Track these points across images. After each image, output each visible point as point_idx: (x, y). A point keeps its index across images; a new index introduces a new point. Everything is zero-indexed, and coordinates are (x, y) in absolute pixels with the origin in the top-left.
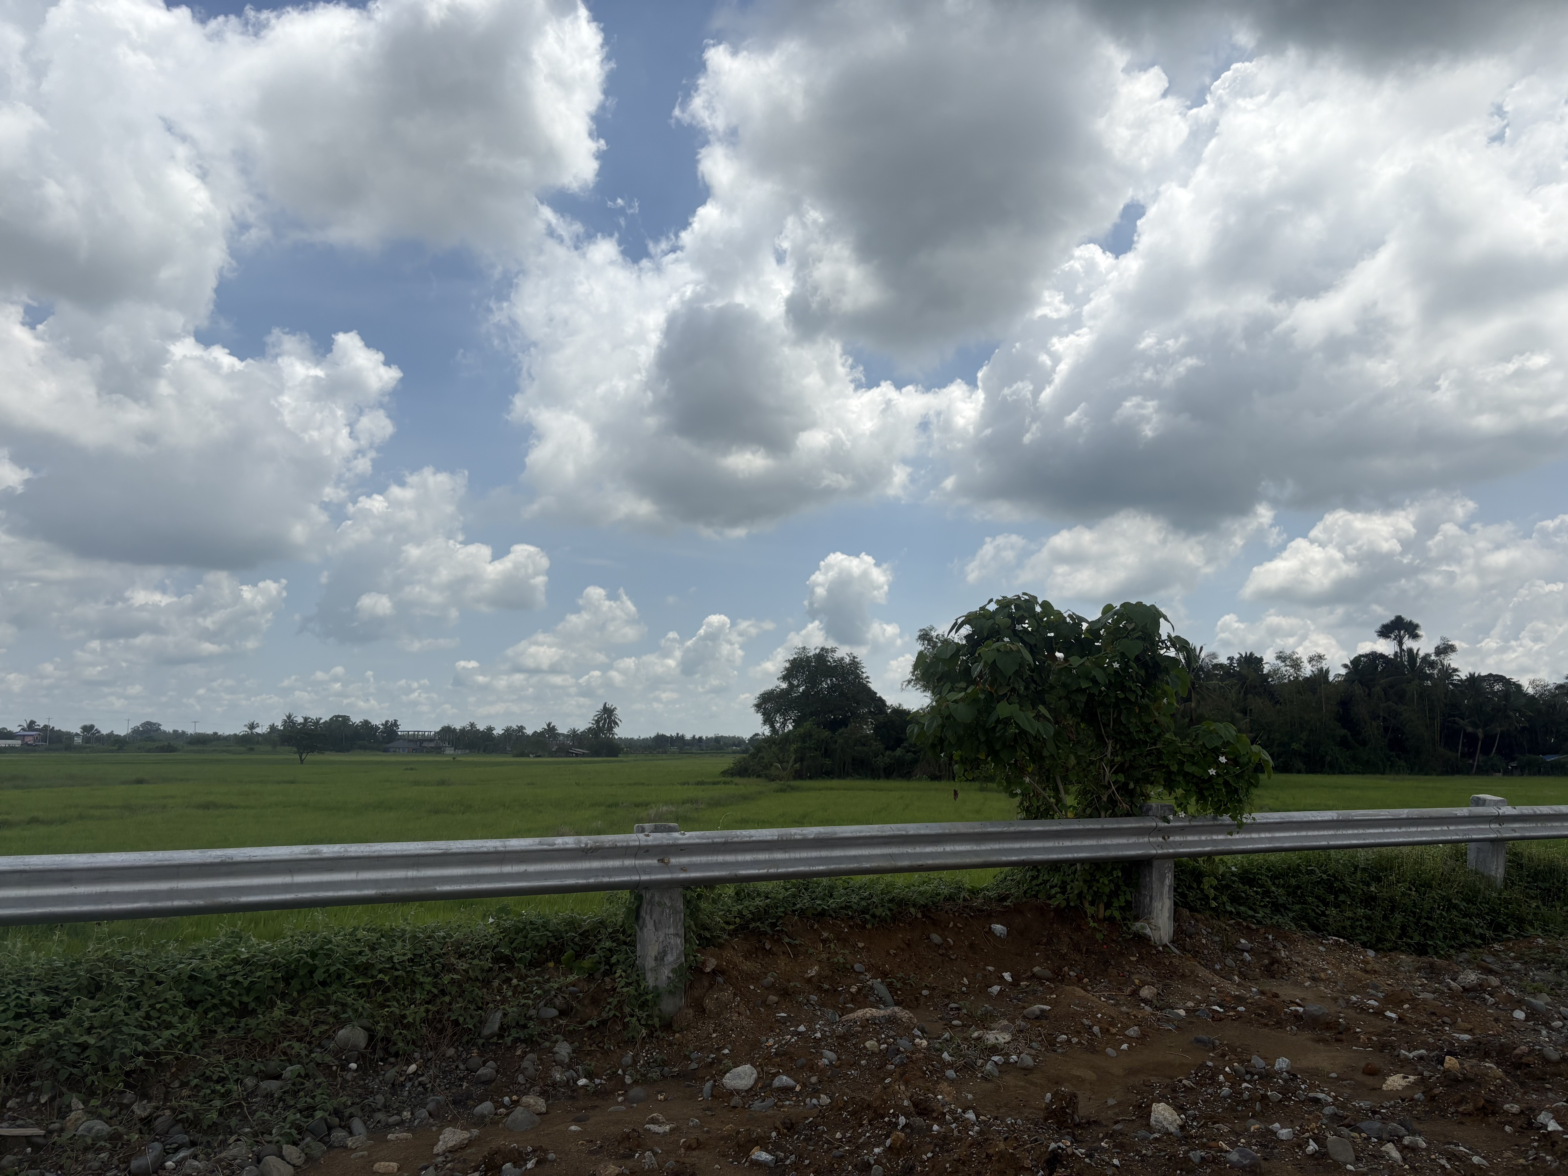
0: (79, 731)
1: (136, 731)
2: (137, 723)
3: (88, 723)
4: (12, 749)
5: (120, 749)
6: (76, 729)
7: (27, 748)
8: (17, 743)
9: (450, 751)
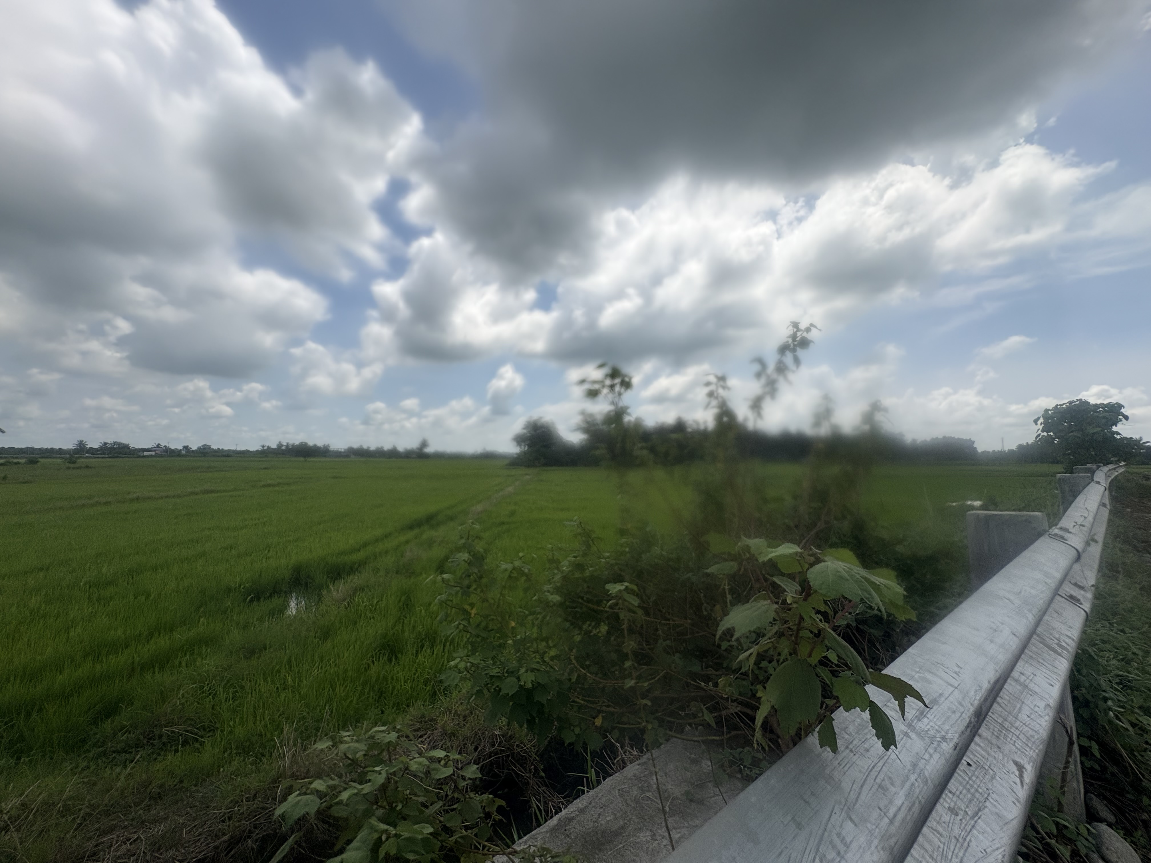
0: (181, 448)
1: (199, 448)
2: (200, 445)
3: (186, 445)
4: (151, 456)
5: (205, 456)
6: (180, 447)
7: (156, 456)
8: (153, 453)
9: (353, 456)
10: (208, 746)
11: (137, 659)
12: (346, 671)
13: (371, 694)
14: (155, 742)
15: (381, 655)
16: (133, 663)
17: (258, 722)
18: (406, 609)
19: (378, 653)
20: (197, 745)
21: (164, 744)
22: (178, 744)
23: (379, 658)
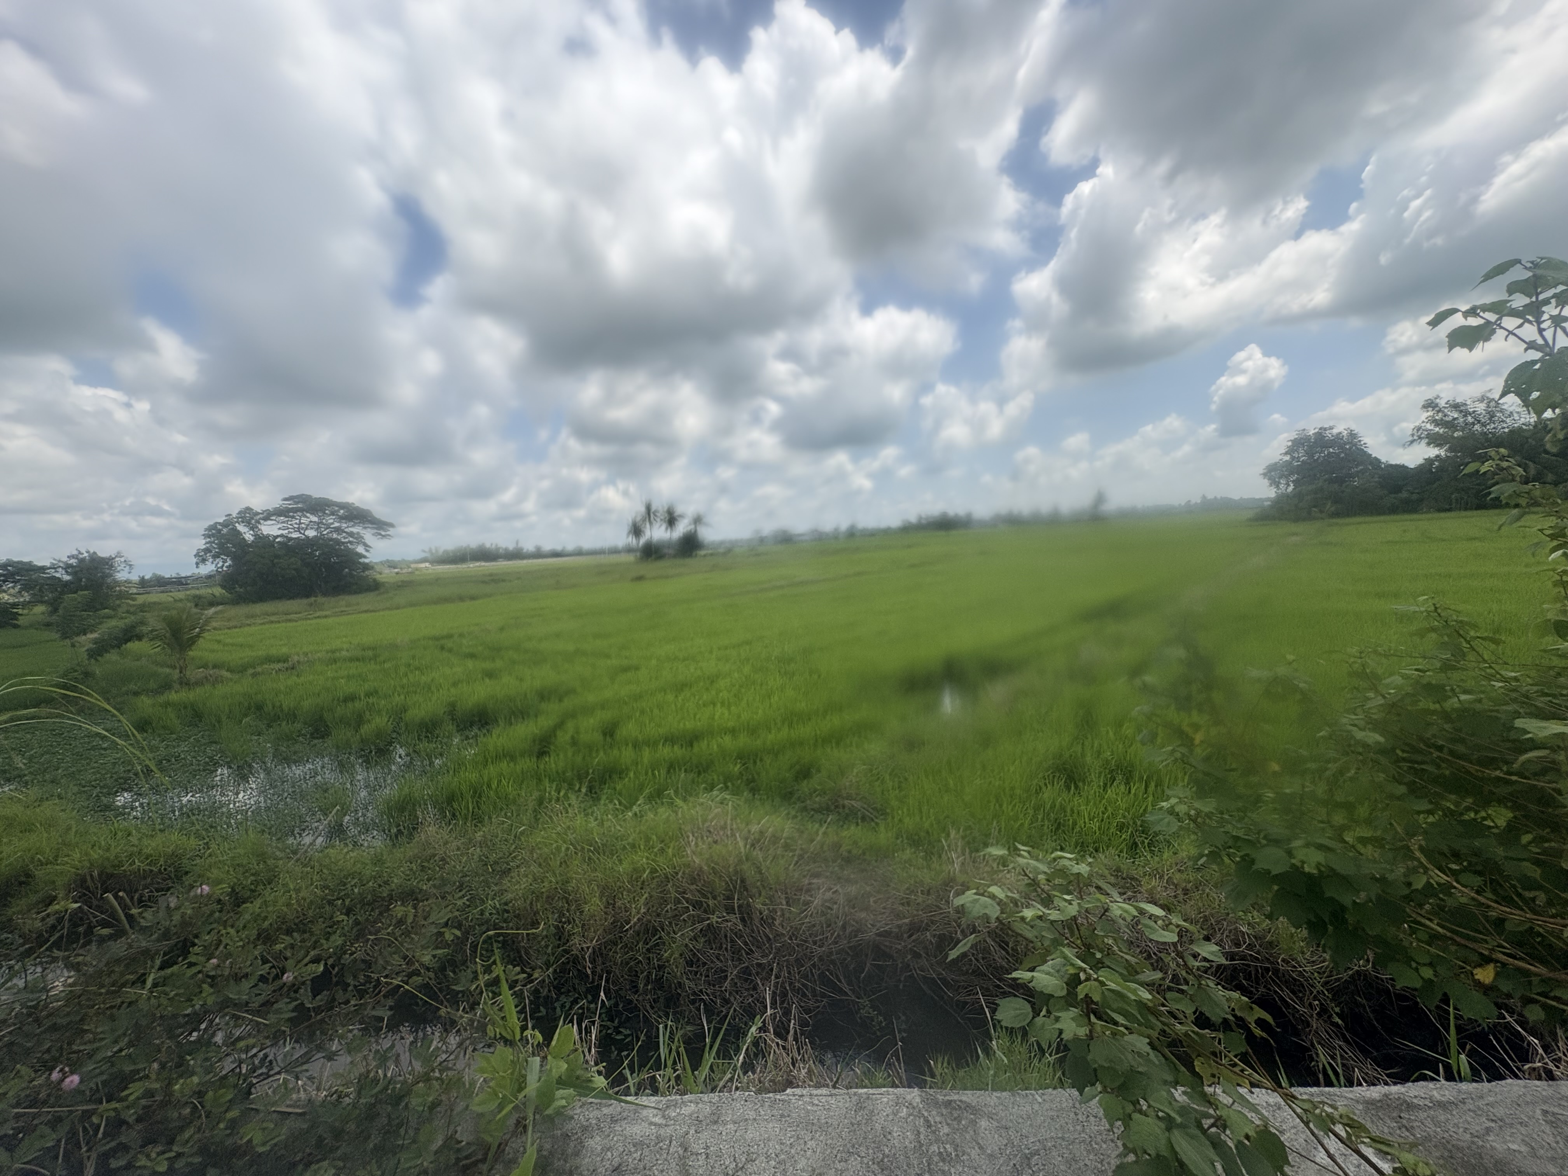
10: (882, 828)
11: (818, 732)
12: (1012, 789)
13: (1046, 822)
14: (841, 810)
15: (1056, 780)
16: (816, 735)
17: (924, 819)
18: (1086, 727)
19: (1051, 776)
20: (873, 824)
21: (847, 814)
22: (857, 818)
23: (1053, 782)
